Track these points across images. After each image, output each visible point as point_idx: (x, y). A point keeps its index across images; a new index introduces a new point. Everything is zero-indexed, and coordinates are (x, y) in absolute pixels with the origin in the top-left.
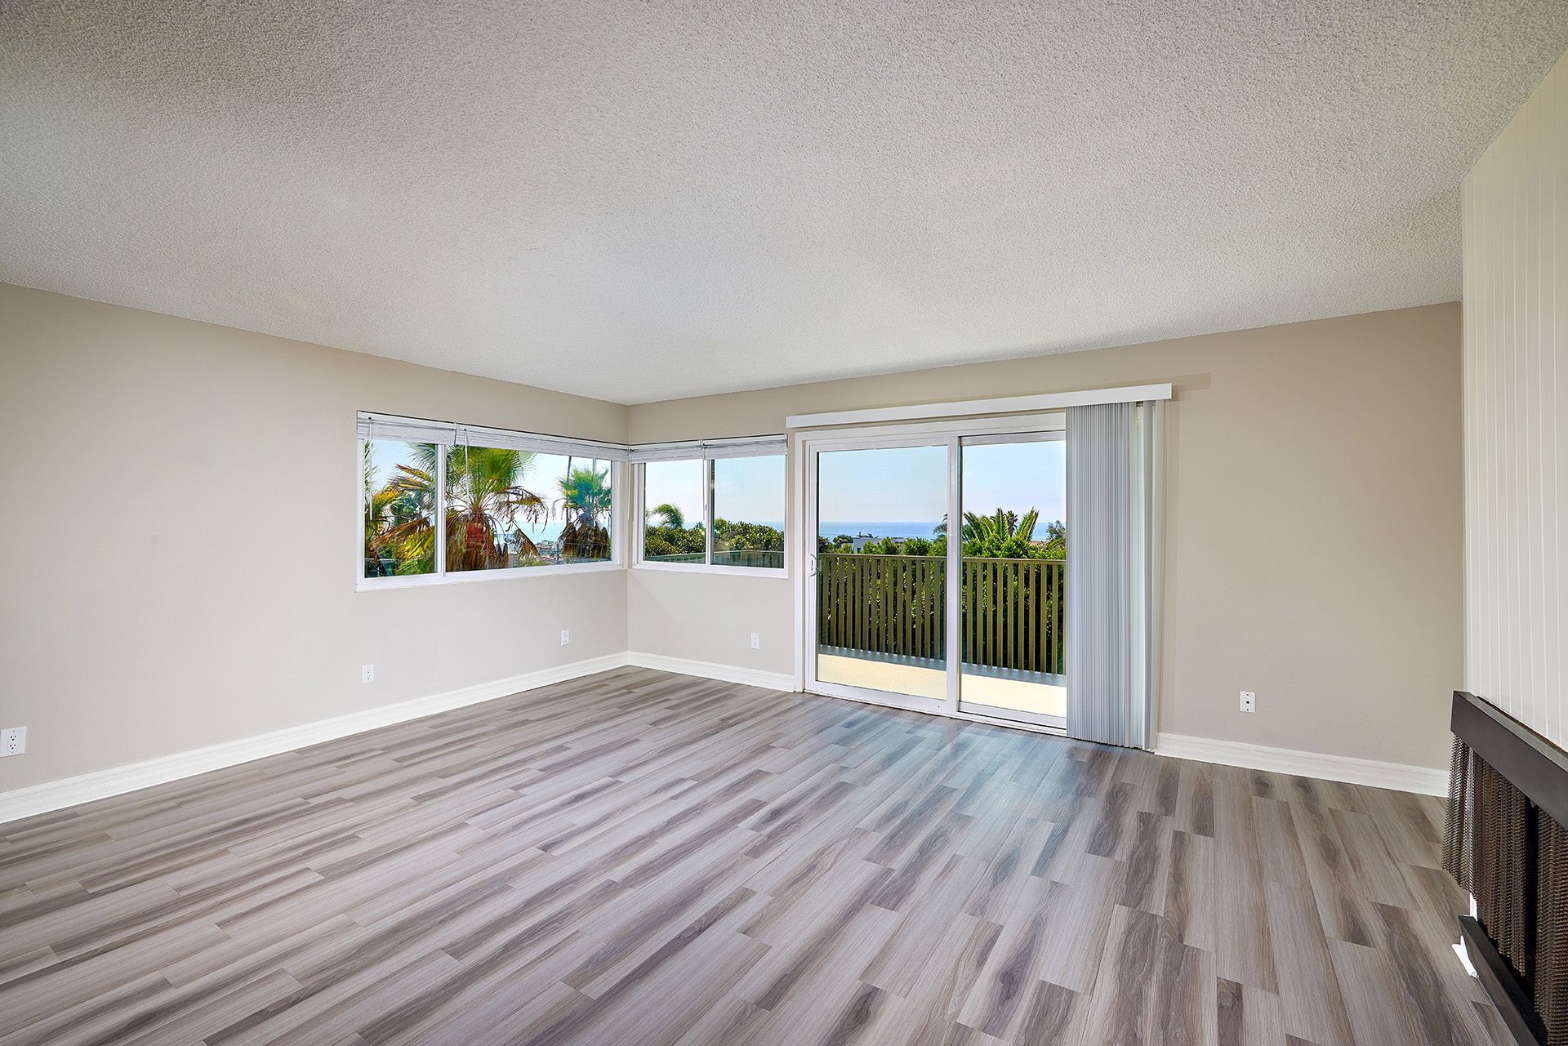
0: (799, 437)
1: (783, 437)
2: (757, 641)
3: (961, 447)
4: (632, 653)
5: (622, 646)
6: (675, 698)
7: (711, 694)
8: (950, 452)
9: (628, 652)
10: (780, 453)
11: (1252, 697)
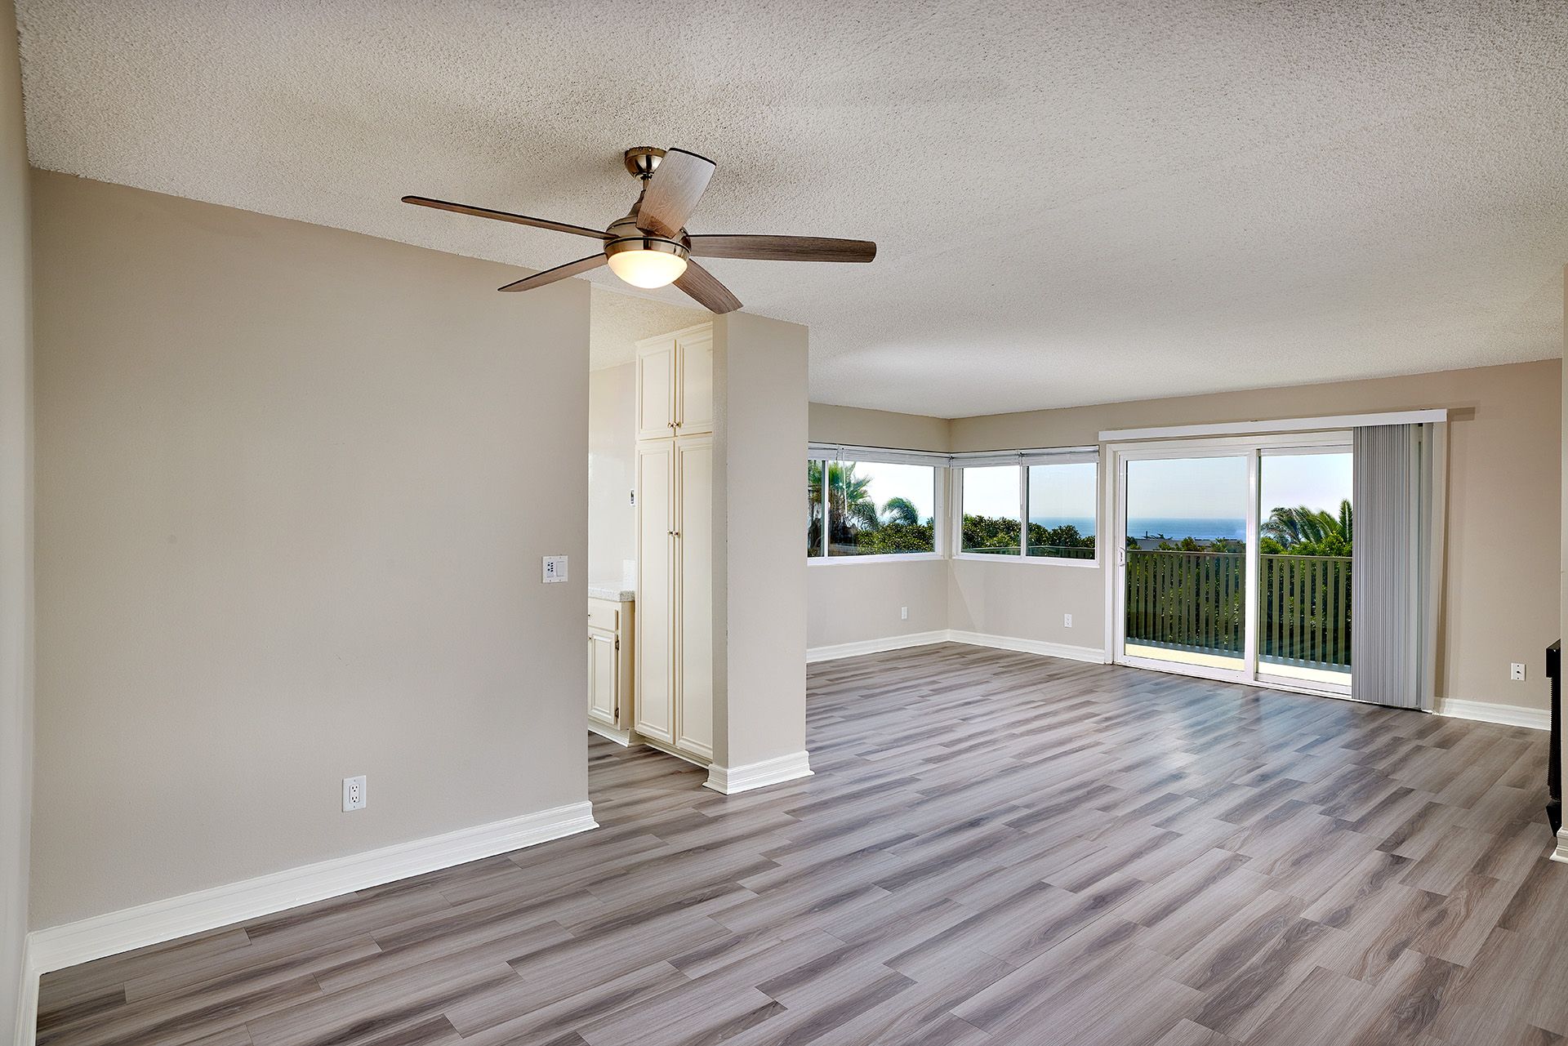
0: (1110, 448)
1: (1097, 448)
2: (1070, 620)
3: (1260, 457)
4: (952, 631)
5: (944, 626)
6: (1003, 662)
7: (1031, 661)
8: (1249, 461)
9: (949, 630)
10: (1093, 462)
11: (1522, 668)
